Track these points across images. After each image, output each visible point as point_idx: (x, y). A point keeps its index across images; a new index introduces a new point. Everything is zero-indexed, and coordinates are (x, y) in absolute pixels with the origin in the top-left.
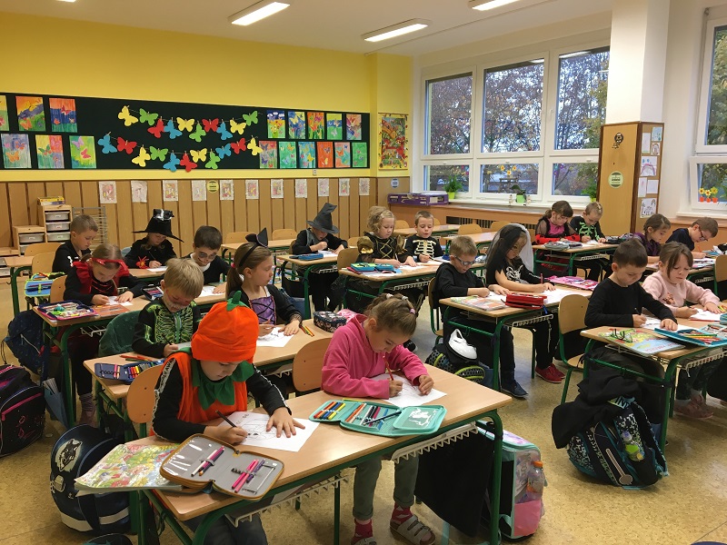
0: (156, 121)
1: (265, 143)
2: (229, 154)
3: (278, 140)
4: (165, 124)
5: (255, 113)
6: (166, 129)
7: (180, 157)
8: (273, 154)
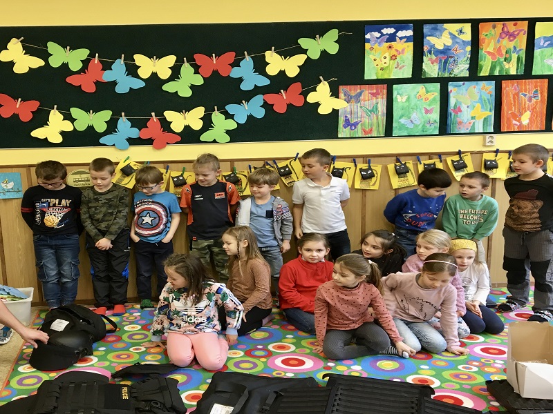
0: (86, 63)
1: (354, 90)
2: (260, 113)
3: (390, 83)
4: (107, 66)
5: (334, 34)
6: (107, 76)
7: (139, 124)
8: (374, 110)
